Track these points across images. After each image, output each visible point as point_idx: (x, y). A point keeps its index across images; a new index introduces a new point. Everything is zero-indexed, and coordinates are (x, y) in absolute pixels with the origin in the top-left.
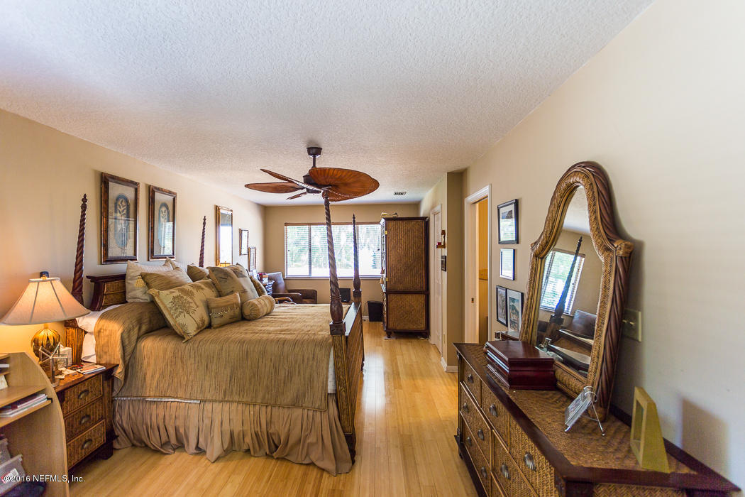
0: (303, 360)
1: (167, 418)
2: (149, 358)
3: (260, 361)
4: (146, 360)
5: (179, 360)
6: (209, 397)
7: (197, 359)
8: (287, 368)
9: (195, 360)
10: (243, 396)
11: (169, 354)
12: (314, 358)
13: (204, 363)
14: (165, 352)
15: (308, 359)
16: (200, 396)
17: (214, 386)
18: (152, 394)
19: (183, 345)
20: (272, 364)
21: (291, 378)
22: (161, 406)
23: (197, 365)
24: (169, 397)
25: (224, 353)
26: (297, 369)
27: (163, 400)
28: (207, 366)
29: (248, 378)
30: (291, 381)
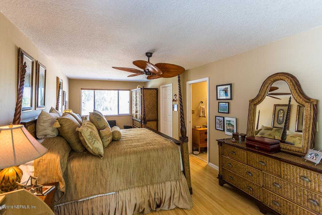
0: (168, 157)
1: (94, 209)
2: (77, 173)
3: (148, 162)
4: (75, 175)
5: (99, 171)
6: (121, 188)
7: (111, 167)
8: (161, 163)
9: (110, 168)
10: (140, 182)
11: (92, 168)
12: (173, 155)
13: (116, 169)
14: (89, 167)
15: (170, 156)
16: (115, 189)
17: (122, 181)
18: (83, 196)
19: (102, 161)
20: (154, 163)
21: (163, 167)
22: (89, 202)
23: (111, 171)
24: (95, 195)
25: (127, 161)
26: (166, 162)
27: (90, 198)
28: (117, 171)
29: (142, 172)
30: (163, 169)
